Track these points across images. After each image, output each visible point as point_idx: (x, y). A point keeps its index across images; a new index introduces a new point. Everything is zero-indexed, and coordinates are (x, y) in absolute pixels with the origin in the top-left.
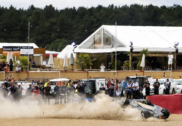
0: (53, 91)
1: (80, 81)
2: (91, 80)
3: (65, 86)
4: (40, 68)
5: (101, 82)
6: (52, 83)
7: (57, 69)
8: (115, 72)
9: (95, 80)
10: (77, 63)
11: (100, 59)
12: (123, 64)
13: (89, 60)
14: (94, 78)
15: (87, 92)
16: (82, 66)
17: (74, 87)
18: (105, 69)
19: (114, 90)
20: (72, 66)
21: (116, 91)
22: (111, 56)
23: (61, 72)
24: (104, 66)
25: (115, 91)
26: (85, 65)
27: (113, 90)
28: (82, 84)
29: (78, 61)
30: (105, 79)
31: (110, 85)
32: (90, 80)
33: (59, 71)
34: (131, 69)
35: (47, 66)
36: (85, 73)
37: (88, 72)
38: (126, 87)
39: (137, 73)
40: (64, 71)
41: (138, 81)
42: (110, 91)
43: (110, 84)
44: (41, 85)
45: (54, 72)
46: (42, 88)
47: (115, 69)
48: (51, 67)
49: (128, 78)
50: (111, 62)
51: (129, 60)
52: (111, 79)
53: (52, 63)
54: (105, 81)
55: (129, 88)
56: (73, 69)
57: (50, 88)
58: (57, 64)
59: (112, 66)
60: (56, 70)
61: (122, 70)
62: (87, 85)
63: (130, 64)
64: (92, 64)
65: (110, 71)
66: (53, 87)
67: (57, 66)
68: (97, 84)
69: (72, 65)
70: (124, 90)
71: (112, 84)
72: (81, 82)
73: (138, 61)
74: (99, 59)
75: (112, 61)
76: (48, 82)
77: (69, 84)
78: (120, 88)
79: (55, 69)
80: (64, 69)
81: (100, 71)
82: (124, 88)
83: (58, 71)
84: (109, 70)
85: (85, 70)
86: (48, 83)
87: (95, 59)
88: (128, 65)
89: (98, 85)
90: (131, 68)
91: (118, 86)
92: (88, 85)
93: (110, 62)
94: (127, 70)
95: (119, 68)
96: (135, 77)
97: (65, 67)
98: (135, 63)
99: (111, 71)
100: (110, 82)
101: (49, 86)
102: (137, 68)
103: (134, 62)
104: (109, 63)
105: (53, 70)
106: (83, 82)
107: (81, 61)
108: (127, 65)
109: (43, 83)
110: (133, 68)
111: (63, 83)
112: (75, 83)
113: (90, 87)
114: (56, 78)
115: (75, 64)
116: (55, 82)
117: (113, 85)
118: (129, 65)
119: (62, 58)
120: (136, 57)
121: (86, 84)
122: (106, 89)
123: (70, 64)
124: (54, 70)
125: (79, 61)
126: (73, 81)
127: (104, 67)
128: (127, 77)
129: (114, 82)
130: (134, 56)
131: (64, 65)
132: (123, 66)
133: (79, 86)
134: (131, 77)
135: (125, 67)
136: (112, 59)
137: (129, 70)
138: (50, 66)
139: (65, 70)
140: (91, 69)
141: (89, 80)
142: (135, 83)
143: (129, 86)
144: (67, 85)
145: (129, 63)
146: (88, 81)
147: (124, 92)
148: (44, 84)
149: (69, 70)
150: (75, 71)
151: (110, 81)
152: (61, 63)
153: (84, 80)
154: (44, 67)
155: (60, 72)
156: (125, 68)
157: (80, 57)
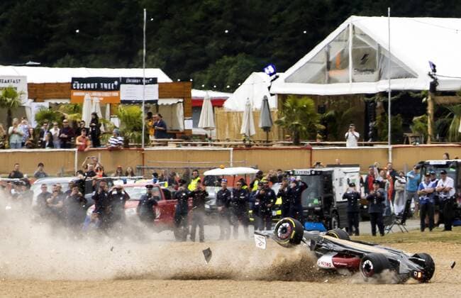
0: (214, 202)
1: (290, 175)
2: (321, 172)
3: (245, 187)
4: (175, 137)
5: (348, 176)
6: (211, 181)
7: (224, 141)
8: (388, 149)
9: (332, 172)
10: (279, 122)
11: (345, 113)
12: (411, 127)
13: (312, 115)
14: (329, 166)
15: (310, 205)
16: (293, 134)
17: (273, 192)
18: (359, 140)
19: (384, 199)
20: (265, 133)
21: (391, 202)
22: (376, 104)
23: (236, 148)
24: (356, 131)
25: (388, 201)
26: (304, 128)
27: (381, 199)
28: (295, 182)
29: (283, 119)
30: (358, 169)
31: (374, 186)
32: (316, 172)
33: (230, 146)
34: (431, 140)
35: (195, 131)
36: (303, 151)
37: (311, 150)
38: (419, 192)
39: (450, 151)
40: (244, 146)
41: (452, 172)
42: (375, 202)
43: (374, 182)
44: (181, 185)
45: (216, 148)
46: (184, 194)
47: (387, 140)
48: (206, 136)
49: (423, 166)
50: (375, 120)
51: (427, 114)
52: (375, 169)
53: (211, 124)
54: (361, 174)
55: (429, 194)
56: (268, 142)
57: (206, 194)
58: (224, 126)
59: (379, 132)
60: (220, 145)
61: (408, 143)
62: (309, 186)
63: (429, 127)
64: (323, 127)
65: (371, 145)
66: (212, 192)
67: (225, 131)
68: (335, 183)
69: (266, 129)
70: (413, 200)
71: (378, 182)
72: (292, 178)
73: (452, 116)
74: (342, 113)
75: (379, 117)
76: (199, 178)
77: (259, 184)
78: (402, 192)
79: (219, 141)
80: (244, 141)
81: (345, 145)
82: (412, 194)
83: (225, 146)
84: (369, 142)
85: (303, 144)
86: (199, 181)
87: (331, 113)
88: (424, 128)
89: (341, 185)
90: (431, 136)
91: (396, 188)
92: (311, 185)
93: (372, 121)
94: (421, 143)
95: (398, 138)
96: (444, 162)
97: (247, 134)
98: (442, 124)
99: (375, 147)
100: (374, 177)
101: (203, 188)
102: (450, 138)
103: (439, 121)
104: (370, 124)
105: (212, 145)
106: (298, 178)
107: (290, 119)
108: (420, 130)
109: (185, 182)
110: (438, 137)
111: (242, 180)
112: (274, 180)
113: (317, 192)
114: (222, 166)
115: (276, 126)
116: (219, 179)
117: (382, 185)
118: (427, 127)
119: (239, 110)
120: (446, 105)
121: (307, 184)
122: (363, 195)
123: (260, 125)
124: (215, 145)
125: (286, 119)
126: (268, 175)
127: (357, 135)
128: (422, 162)
129: (385, 177)
130: (441, 104)
131: (243, 130)
132: (411, 132)
133: (286, 190)
134: (432, 162)
135: (416, 133)
136: (379, 112)
137: (425, 143)
138: (203, 132)
139: (247, 142)
140: (318, 141)
141: (313, 173)
142: (444, 180)
143: (428, 188)
144: (252, 186)
145: (427, 122)
146: (311, 175)
147: (413, 205)
148: (189, 183)
149: (258, 143)
150: (274, 146)
151: (372, 173)
152: (235, 124)
153: (301, 171)
154: (186, 137)
155: (232, 149)
156: (415, 137)
157: (289, 108)
